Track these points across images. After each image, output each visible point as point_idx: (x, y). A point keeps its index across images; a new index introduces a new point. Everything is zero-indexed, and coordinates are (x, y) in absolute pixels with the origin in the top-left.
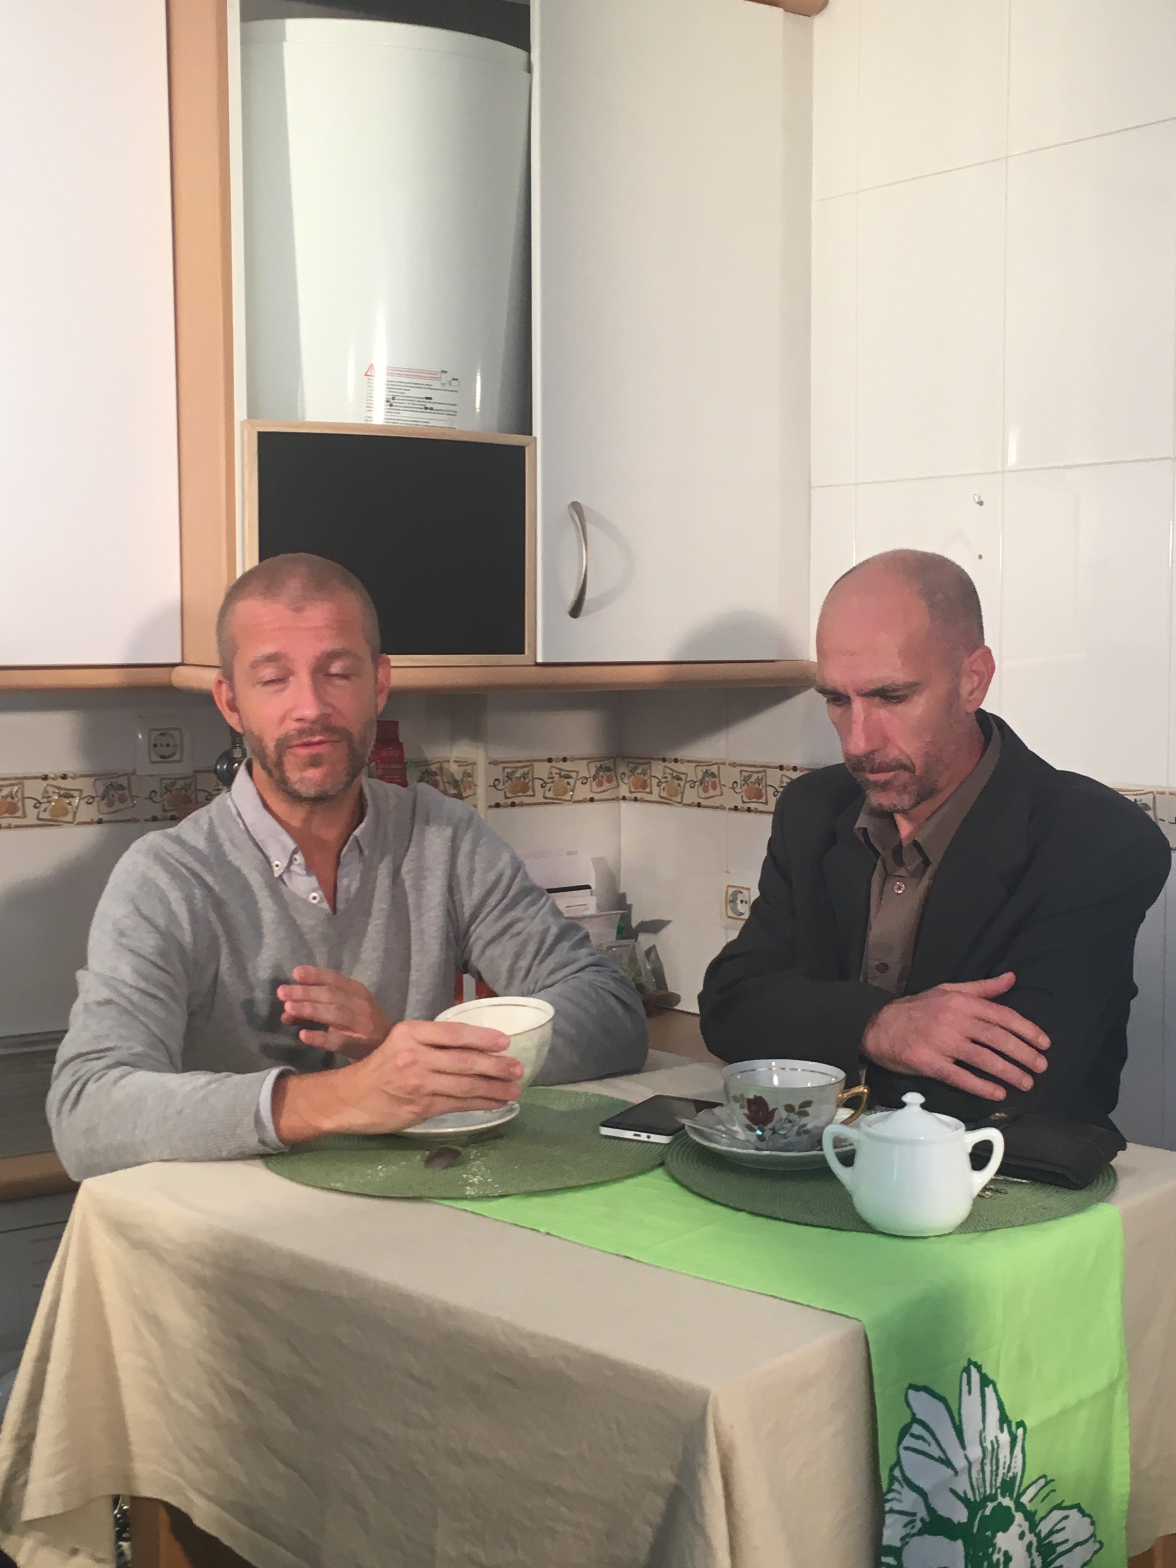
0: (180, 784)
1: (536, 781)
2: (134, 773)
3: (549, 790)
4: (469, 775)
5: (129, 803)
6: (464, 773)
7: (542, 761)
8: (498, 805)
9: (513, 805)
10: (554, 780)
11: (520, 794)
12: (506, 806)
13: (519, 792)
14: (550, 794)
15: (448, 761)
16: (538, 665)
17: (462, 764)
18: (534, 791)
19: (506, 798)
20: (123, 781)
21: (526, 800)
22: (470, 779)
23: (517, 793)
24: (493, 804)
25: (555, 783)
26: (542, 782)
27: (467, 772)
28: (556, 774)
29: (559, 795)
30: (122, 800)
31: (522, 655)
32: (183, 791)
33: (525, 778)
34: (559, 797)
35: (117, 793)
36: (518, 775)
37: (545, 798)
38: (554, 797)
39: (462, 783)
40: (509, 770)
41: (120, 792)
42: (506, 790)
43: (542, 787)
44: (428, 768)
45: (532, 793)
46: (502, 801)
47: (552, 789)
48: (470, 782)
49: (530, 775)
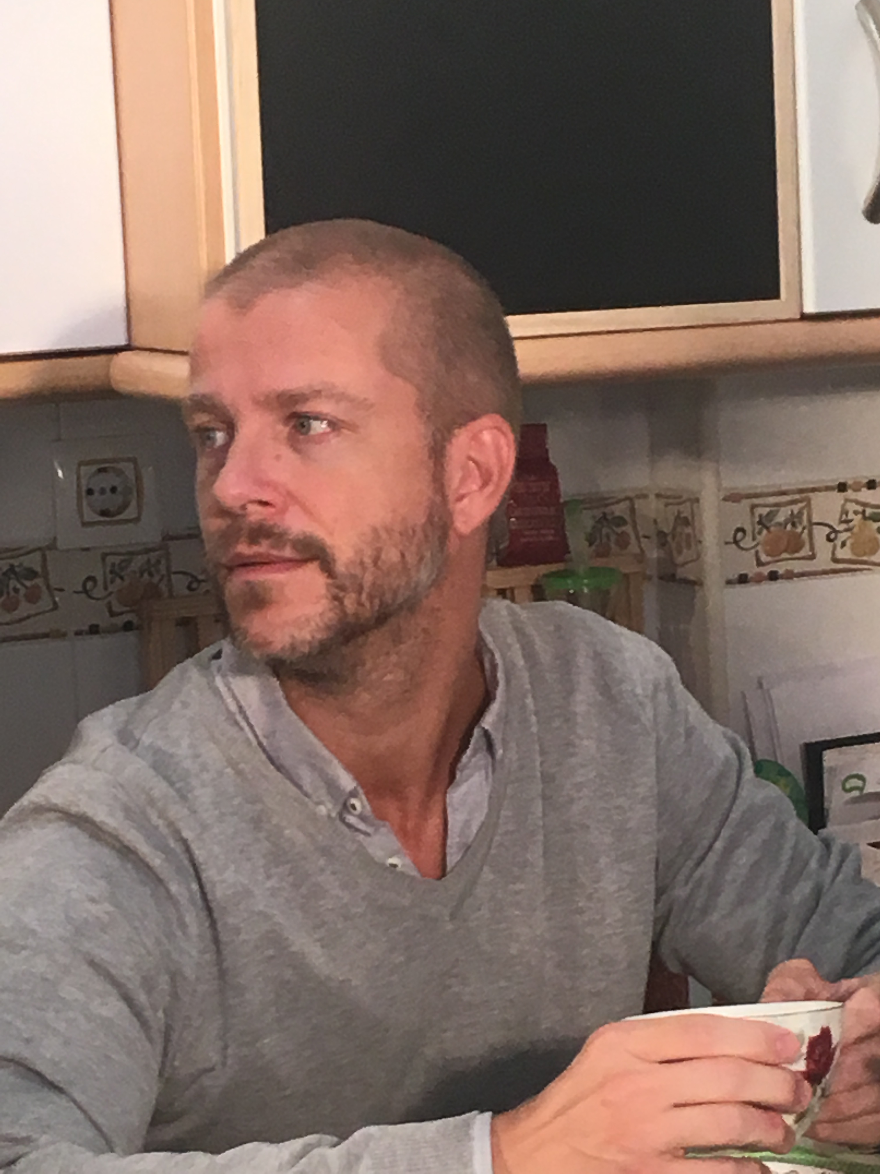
0: (139, 561)
1: (816, 529)
2: (52, 546)
3: (843, 544)
4: (686, 522)
5: (45, 603)
6: (678, 517)
7: (828, 489)
8: (743, 579)
9: (773, 576)
10: (851, 524)
11: (785, 555)
12: (759, 579)
13: (785, 551)
14: (843, 553)
15: (645, 496)
16: (805, 317)
17: (671, 501)
18: (812, 548)
19: (760, 563)
20: (33, 561)
21: (797, 566)
22: (688, 530)
23: (781, 553)
24: (734, 575)
25: (855, 530)
26: (827, 530)
27: (682, 515)
28: (856, 513)
29: (865, 554)
30: (33, 597)
31: (774, 302)
32: (146, 575)
33: (794, 525)
34: (865, 558)
35: (23, 585)
36: (781, 518)
37: (835, 560)
38: (854, 557)
39: (674, 538)
40: (765, 511)
41: (28, 583)
42: (759, 548)
43: (829, 539)
44: (607, 510)
45: (810, 553)
46: (751, 570)
47: (848, 543)
48: (688, 535)
49: (805, 517)
